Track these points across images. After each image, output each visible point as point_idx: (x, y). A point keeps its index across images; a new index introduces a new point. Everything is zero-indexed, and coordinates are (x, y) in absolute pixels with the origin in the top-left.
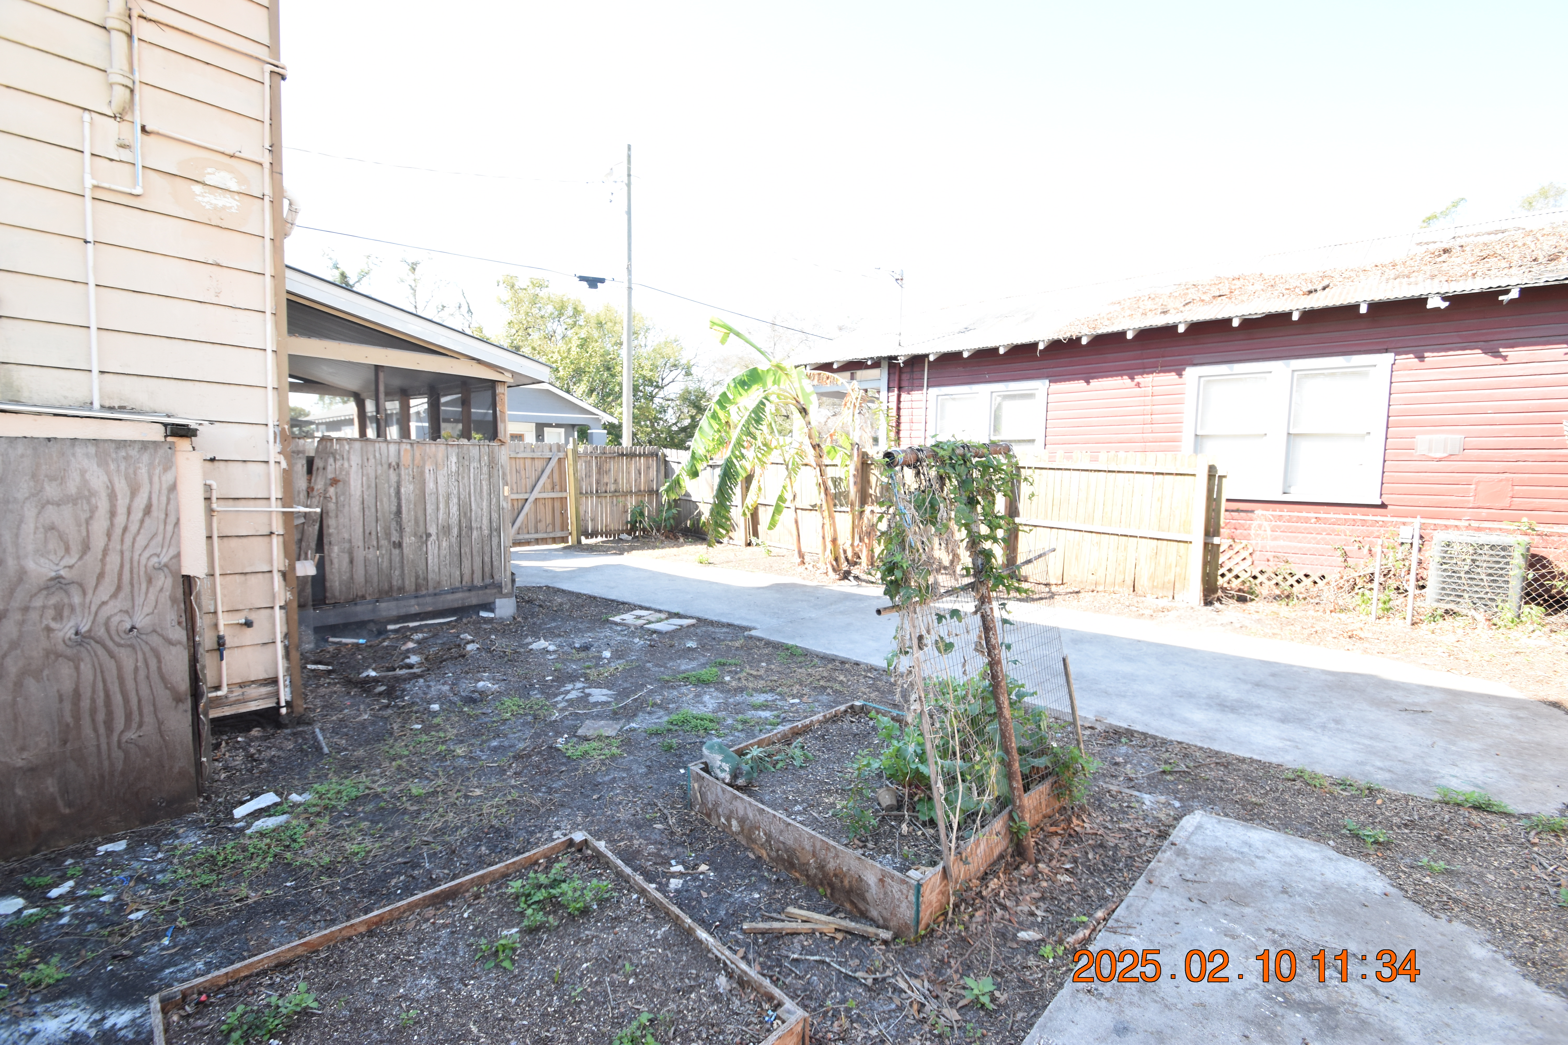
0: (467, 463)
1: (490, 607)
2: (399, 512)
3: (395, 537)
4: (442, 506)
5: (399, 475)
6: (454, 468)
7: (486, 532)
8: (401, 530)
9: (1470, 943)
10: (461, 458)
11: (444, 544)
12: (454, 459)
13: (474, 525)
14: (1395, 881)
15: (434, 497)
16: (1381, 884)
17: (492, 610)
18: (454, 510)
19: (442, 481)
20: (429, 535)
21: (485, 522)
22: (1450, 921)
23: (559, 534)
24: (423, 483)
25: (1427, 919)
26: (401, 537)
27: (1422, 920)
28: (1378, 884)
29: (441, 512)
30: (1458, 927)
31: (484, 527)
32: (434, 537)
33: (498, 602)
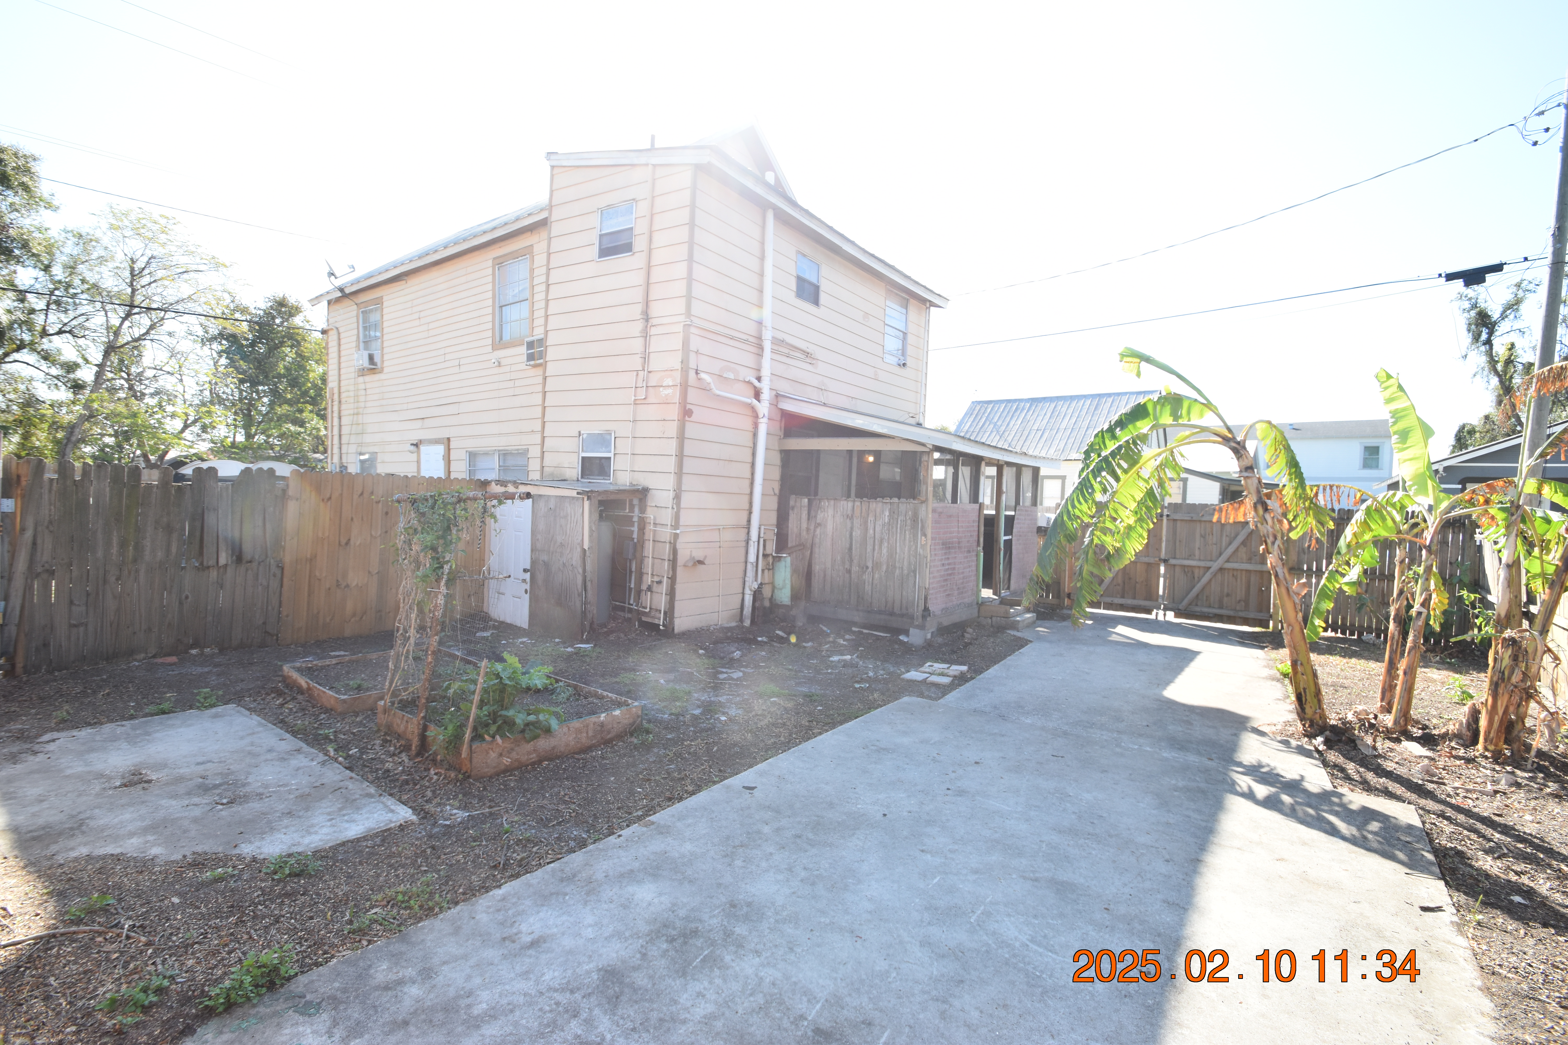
0: (896, 516)
1: (906, 632)
2: (850, 549)
3: (847, 566)
4: (876, 547)
5: (852, 523)
6: (887, 520)
7: (906, 572)
8: (851, 561)
9: (164, 852)
10: (892, 513)
11: (877, 576)
12: (887, 513)
13: (897, 565)
14: (240, 858)
15: (872, 540)
16: (246, 851)
17: (908, 635)
18: (885, 551)
19: (878, 529)
20: (867, 568)
21: (906, 563)
22: (184, 856)
23: (1260, 616)
24: (866, 529)
25: (199, 849)
26: (851, 566)
27: (202, 847)
28: (247, 850)
29: (876, 552)
30: (177, 856)
31: (905, 568)
32: (870, 569)
33: (912, 631)
